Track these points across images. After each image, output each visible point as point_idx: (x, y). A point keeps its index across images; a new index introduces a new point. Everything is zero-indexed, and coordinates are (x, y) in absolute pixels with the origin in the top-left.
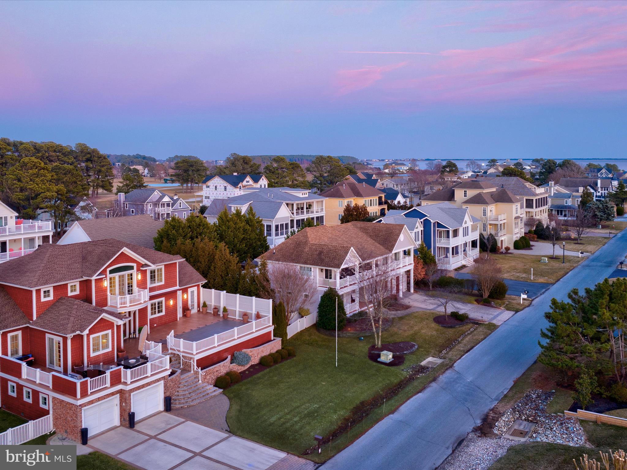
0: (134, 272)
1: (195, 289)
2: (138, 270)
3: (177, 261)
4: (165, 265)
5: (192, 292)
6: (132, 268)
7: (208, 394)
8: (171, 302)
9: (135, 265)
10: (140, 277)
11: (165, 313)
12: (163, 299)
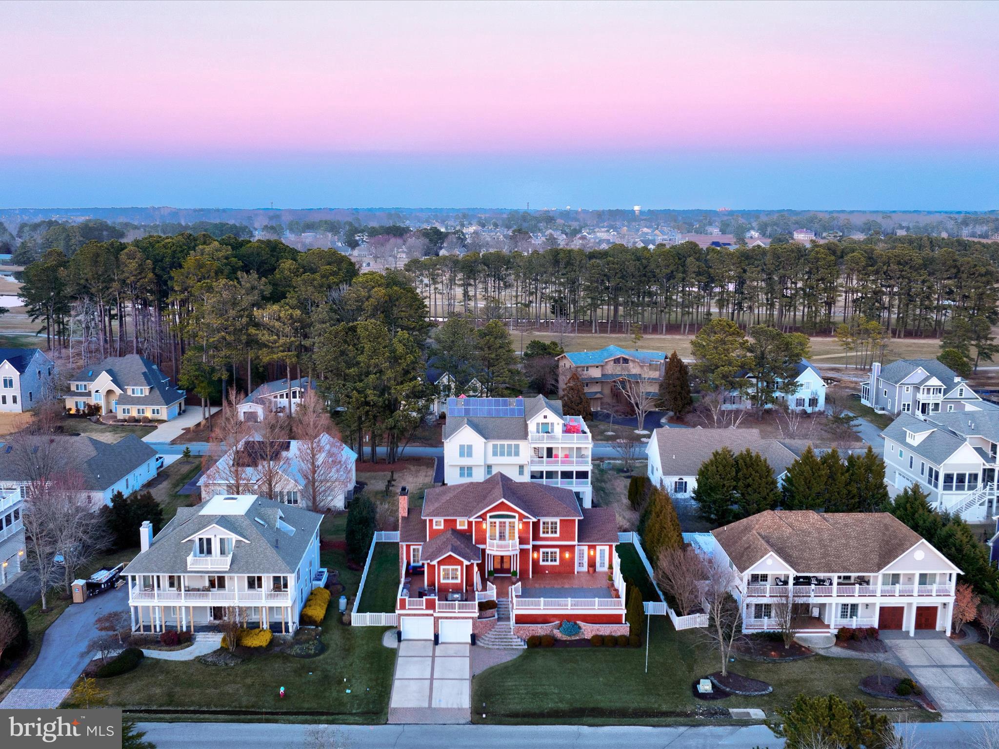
0: (516, 520)
1: (607, 548)
2: (520, 519)
3: (577, 519)
4: (561, 520)
5: (602, 551)
6: (514, 517)
7: (511, 645)
8: (567, 555)
9: (517, 515)
10: (521, 526)
11: (560, 563)
12: (558, 550)
